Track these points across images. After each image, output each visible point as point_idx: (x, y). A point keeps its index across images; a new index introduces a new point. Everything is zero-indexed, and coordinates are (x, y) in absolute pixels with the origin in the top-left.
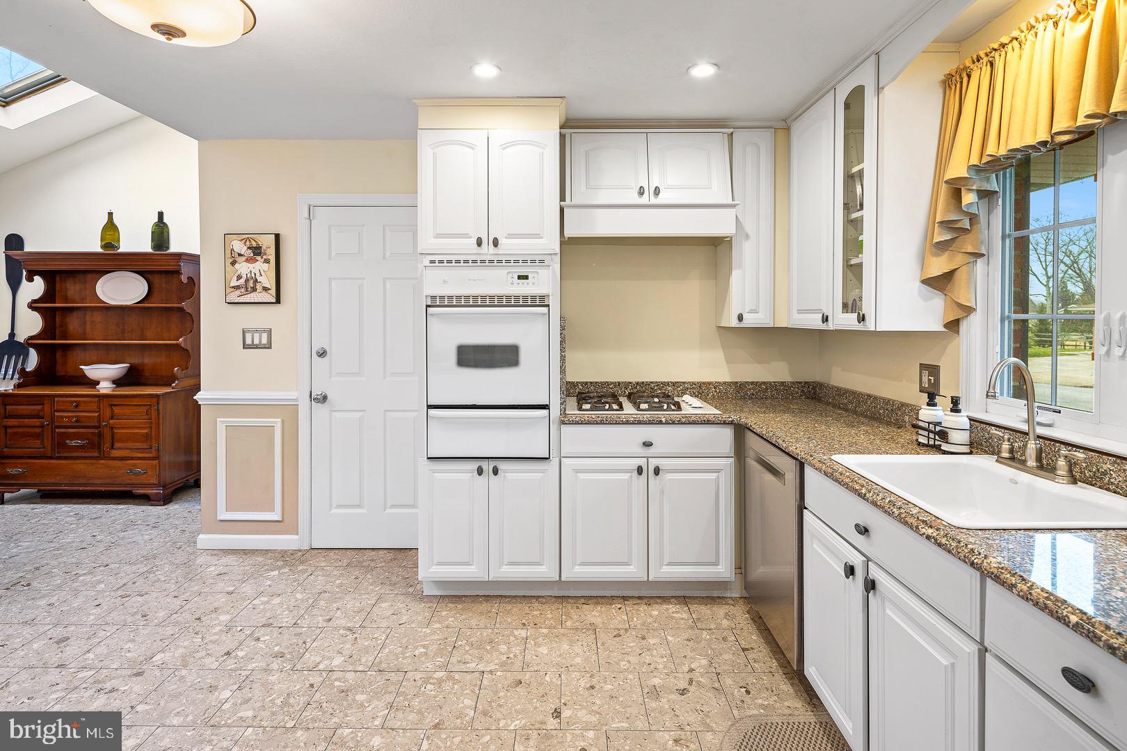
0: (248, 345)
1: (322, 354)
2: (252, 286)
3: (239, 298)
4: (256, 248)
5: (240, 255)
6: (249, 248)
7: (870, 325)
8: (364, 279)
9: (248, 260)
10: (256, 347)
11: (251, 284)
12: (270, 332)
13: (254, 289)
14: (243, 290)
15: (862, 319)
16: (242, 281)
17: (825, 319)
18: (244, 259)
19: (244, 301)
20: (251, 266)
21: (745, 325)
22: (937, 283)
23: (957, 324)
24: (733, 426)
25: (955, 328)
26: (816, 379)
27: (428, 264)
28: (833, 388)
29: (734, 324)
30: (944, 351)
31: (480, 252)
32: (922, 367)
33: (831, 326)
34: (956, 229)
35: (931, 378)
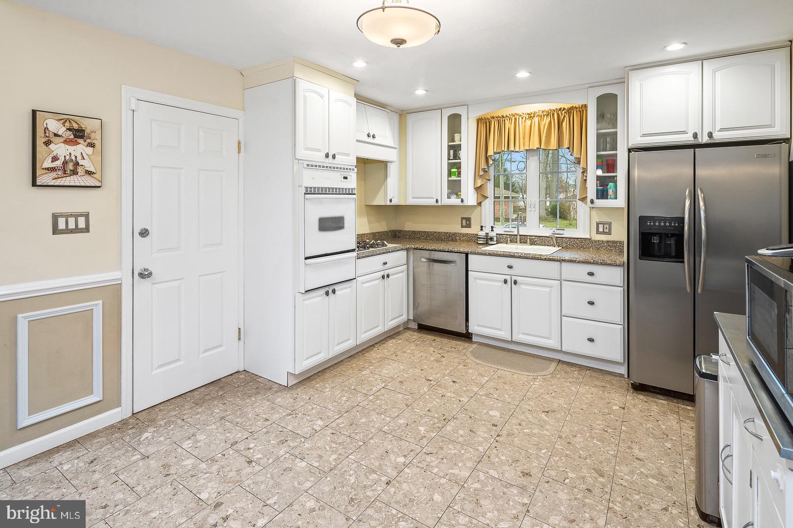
0: (62, 230)
1: (144, 233)
2: (72, 168)
3: (54, 181)
4: (77, 131)
5: (56, 135)
6: (70, 130)
7: (465, 203)
8: (182, 168)
9: (67, 142)
10: (72, 231)
11: (70, 166)
12: (87, 216)
13: (74, 172)
14: (60, 173)
15: (462, 201)
16: (58, 163)
17: (437, 201)
18: (62, 140)
19: (61, 184)
20: (71, 149)
21: (392, 204)
22: (478, 189)
23: (481, 202)
24: (408, 250)
25: (480, 204)
26: (394, 229)
27: (305, 166)
28: (409, 231)
29: (388, 203)
30: (473, 212)
31: (328, 161)
32: (462, 219)
33: (439, 204)
34: (485, 171)
35: (467, 223)
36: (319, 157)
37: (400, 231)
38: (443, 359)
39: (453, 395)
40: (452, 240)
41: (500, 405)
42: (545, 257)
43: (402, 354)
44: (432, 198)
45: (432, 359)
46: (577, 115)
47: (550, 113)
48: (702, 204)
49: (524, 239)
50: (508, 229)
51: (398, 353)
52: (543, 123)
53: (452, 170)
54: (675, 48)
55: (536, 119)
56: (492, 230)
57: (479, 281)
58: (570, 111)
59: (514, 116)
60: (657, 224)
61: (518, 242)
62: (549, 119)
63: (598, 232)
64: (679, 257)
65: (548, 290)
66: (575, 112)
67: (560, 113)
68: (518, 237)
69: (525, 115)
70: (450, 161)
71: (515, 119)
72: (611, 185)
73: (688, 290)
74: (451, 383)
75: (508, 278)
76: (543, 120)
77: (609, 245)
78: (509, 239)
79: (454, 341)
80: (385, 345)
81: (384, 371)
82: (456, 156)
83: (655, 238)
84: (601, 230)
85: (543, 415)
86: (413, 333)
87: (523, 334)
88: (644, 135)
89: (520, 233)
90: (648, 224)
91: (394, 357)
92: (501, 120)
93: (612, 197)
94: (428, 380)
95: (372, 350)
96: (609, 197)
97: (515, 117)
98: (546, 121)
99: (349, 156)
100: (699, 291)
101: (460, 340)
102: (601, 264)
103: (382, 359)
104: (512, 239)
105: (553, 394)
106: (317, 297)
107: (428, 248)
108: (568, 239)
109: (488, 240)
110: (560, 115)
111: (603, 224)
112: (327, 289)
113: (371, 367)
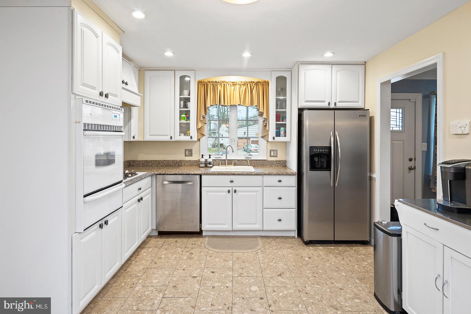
7: (193, 139)
15: (191, 138)
17: (171, 138)
21: (134, 140)
22: (199, 130)
23: (200, 139)
24: (152, 176)
25: (199, 140)
26: (128, 160)
27: (84, 102)
28: (142, 161)
29: (132, 140)
30: (194, 145)
31: (101, 100)
32: (186, 150)
33: (173, 140)
34: (204, 118)
35: (190, 152)
36: (94, 95)
37: (134, 161)
38: (193, 255)
39: (220, 284)
40: (179, 166)
41: (253, 280)
42: (254, 173)
43: (159, 261)
44: (167, 135)
45: (185, 258)
46: (261, 87)
47: (245, 84)
48: (338, 138)
49: (230, 162)
50: (218, 156)
51: (156, 260)
52: (241, 89)
53: (182, 116)
54: (328, 55)
55: (238, 86)
56: (210, 157)
57: (209, 194)
58: (257, 83)
59: (223, 82)
60: (318, 150)
61: (227, 164)
62: (245, 87)
63: (271, 156)
64: (328, 168)
65: (255, 193)
66: (260, 85)
67: (251, 84)
68: (227, 161)
69: (230, 83)
70: (181, 109)
71: (224, 85)
72: (282, 129)
73: (332, 185)
74: (212, 274)
75: (230, 189)
76: (242, 87)
77: (277, 163)
78: (220, 163)
79: (190, 239)
80: (140, 256)
81: (154, 281)
82: (185, 106)
83: (316, 158)
84: (272, 154)
85: (280, 278)
86: (156, 240)
87: (240, 224)
88: (307, 101)
89: (228, 159)
90: (314, 151)
91: (154, 266)
92: (215, 84)
93: (283, 135)
94: (194, 277)
95: (131, 264)
96: (281, 135)
97: (224, 84)
98: (243, 88)
99: (117, 97)
100: (336, 185)
101: (194, 237)
102: (286, 175)
103: (146, 270)
104: (223, 162)
105: (274, 261)
106: (93, 231)
107: (169, 173)
108: (255, 161)
109: (207, 165)
110: (252, 85)
111: (273, 151)
112: (100, 223)
113: (140, 281)
